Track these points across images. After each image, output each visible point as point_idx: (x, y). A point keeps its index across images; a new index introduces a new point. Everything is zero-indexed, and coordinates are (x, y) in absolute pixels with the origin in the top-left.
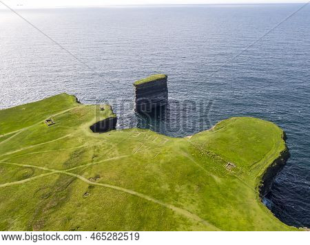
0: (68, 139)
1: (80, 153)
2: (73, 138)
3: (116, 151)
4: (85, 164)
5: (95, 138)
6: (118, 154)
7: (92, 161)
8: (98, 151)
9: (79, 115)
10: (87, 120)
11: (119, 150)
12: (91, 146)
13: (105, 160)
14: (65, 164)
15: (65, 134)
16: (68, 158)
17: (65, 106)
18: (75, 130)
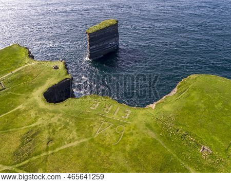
0: (18, 113)
1: (33, 136)
2: (25, 111)
3: (74, 132)
4: (39, 153)
5: (50, 112)
6: (76, 138)
7: (47, 150)
8: (54, 131)
9: (31, 76)
10: (40, 84)
11: (77, 130)
12: (46, 124)
13: (62, 148)
14: (16, 154)
15: (16, 105)
16: (19, 143)
17: (16, 64)
18: (27, 98)
